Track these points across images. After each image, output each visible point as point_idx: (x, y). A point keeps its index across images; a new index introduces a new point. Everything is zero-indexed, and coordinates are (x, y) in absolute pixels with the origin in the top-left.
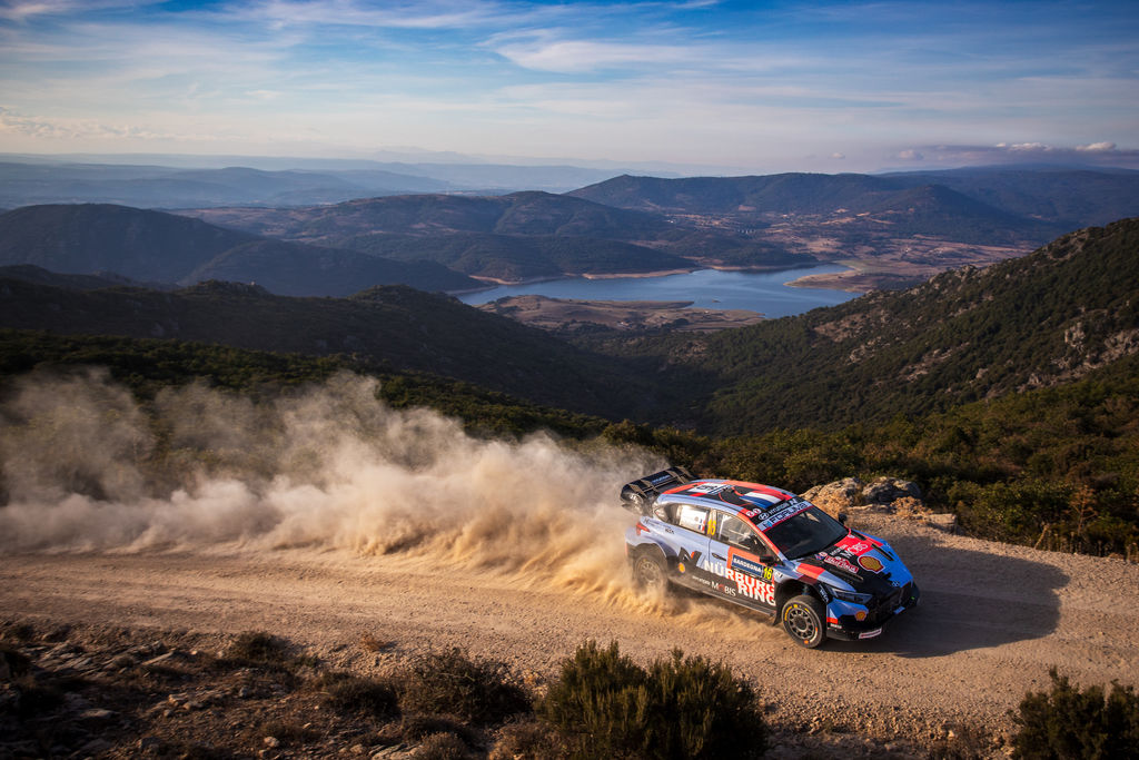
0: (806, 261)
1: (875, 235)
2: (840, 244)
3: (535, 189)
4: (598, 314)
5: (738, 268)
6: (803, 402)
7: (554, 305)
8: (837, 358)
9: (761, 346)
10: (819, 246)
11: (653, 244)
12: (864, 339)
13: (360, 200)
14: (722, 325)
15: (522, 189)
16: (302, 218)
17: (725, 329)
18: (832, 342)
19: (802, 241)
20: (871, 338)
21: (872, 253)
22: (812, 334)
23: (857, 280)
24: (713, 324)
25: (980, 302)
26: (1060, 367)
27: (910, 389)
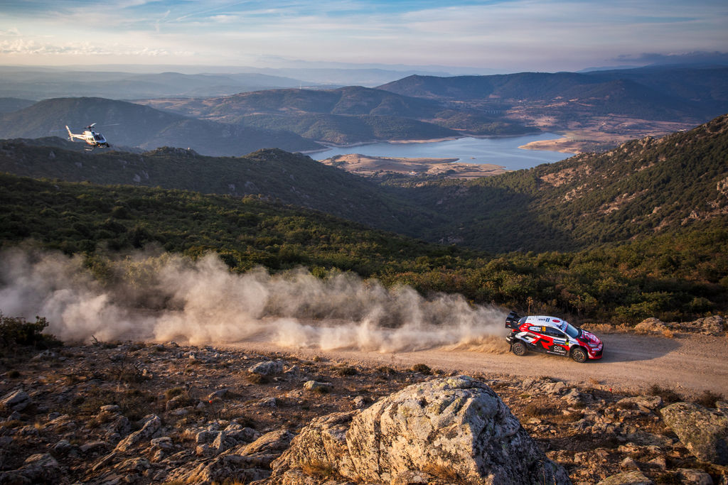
0: (535, 131)
2: (557, 120)
3: (356, 85)
4: (397, 167)
5: (489, 136)
7: (368, 161)
8: (556, 197)
9: (505, 188)
10: (542, 122)
12: (574, 185)
13: (246, 93)
14: (477, 173)
15: (348, 85)
16: (210, 104)
17: (480, 177)
18: (552, 187)
19: (531, 118)
20: (579, 185)
21: (579, 126)
22: (539, 181)
23: (568, 144)
24: (472, 173)
25: (656, 162)
26: (713, 206)
27: (606, 219)
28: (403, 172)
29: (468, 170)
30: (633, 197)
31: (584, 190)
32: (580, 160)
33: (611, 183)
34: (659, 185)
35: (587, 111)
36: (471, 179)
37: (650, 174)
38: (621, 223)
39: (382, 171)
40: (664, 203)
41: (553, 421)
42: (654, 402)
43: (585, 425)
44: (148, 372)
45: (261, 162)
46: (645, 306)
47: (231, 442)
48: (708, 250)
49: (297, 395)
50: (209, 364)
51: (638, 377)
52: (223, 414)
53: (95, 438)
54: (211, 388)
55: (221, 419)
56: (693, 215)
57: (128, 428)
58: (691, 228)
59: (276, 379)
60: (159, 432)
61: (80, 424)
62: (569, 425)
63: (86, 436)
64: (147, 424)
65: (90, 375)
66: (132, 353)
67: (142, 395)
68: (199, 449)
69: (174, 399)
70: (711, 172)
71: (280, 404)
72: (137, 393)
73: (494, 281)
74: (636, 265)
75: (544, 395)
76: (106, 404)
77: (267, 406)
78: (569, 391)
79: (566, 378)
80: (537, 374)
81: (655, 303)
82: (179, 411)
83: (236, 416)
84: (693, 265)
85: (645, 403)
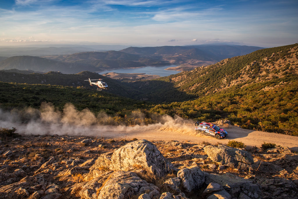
0: (169, 64)
1: (183, 59)
2: (176, 61)
3: (113, 50)
5: (155, 66)
7: (117, 74)
8: (176, 85)
12: (181, 81)
13: (77, 53)
15: (110, 50)
17: (153, 79)
18: (175, 82)
19: (168, 60)
21: (182, 63)
23: (179, 68)
24: (150, 78)
25: (205, 74)
26: (222, 87)
27: (191, 92)
28: (128, 78)
29: (149, 77)
30: (199, 85)
31: (184, 83)
32: (183, 73)
33: (192, 80)
34: (206, 81)
35: (185, 58)
36: (150, 80)
37: (204, 78)
38: (195, 93)
39: (121, 78)
40: (208, 86)
41: (174, 153)
42: (203, 146)
43: (183, 154)
44: (49, 144)
45: (83, 75)
46: (202, 118)
47: (77, 163)
48: (220, 101)
49: (97, 149)
50: (69, 140)
51: (199, 139)
52: (74, 156)
53: (35, 164)
54: (70, 148)
55: (73, 157)
56: (216, 90)
57: (44, 161)
58: (215, 94)
59: (90, 144)
60: (54, 162)
61: (29, 160)
62: (178, 154)
63: (31, 164)
64: (50, 159)
65: (31, 145)
66: (44, 138)
67: (48, 151)
68: (67, 166)
69: (58, 152)
70: (221, 77)
71: (92, 152)
72: (46, 150)
73: (157, 112)
74: (200, 106)
75: (172, 146)
76: (37, 154)
77: (87, 153)
78: (179, 144)
79: (178, 140)
80: (170, 140)
81: (205, 117)
82: (60, 155)
83: (78, 156)
84: (216, 105)
85: (200, 146)
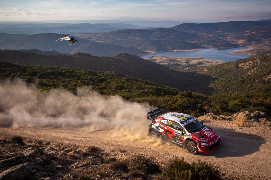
0: (236, 46)
1: (257, 38)
2: (246, 41)
3: (161, 27)
4: (177, 61)
5: (217, 48)
6: (234, 85)
7: (165, 58)
8: (245, 73)
9: (223, 70)
10: (240, 42)
11: (193, 42)
12: (253, 68)
13: (115, 31)
14: (211, 64)
15: (157, 27)
16: (100, 36)
17: (212, 65)
18: (243, 69)
19: (235, 40)
20: (255, 68)
21: (256, 44)
22: (237, 67)
23: (251, 51)
27: (266, 82)
28: (180, 63)
29: (208, 62)
31: (257, 70)
32: (256, 57)
35: (260, 37)
39: (171, 63)
45: (119, 59)
